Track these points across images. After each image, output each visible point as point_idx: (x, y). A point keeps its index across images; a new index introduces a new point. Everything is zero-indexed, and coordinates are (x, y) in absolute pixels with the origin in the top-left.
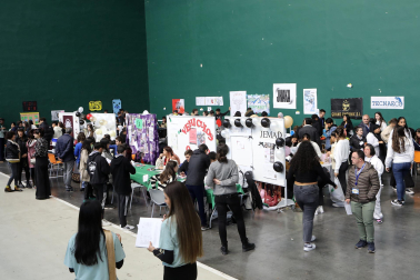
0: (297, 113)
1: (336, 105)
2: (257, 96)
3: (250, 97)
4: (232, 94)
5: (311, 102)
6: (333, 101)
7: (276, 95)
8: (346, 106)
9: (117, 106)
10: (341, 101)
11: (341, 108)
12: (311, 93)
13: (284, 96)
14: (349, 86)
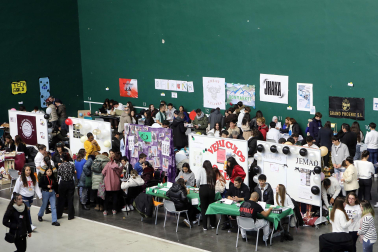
0: (290, 108)
1: (335, 103)
2: (239, 86)
3: (229, 85)
4: (206, 80)
5: (306, 97)
6: (331, 99)
7: (263, 87)
8: (346, 106)
9: (45, 87)
10: (341, 100)
11: (341, 107)
12: (306, 89)
13: (273, 89)
14: (350, 84)
